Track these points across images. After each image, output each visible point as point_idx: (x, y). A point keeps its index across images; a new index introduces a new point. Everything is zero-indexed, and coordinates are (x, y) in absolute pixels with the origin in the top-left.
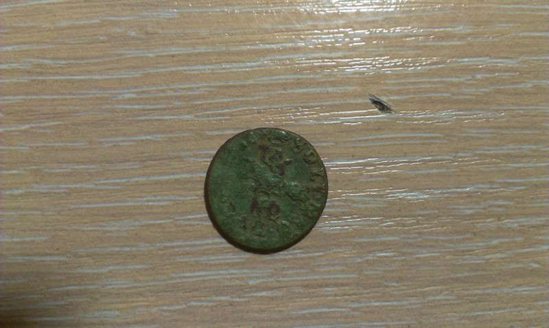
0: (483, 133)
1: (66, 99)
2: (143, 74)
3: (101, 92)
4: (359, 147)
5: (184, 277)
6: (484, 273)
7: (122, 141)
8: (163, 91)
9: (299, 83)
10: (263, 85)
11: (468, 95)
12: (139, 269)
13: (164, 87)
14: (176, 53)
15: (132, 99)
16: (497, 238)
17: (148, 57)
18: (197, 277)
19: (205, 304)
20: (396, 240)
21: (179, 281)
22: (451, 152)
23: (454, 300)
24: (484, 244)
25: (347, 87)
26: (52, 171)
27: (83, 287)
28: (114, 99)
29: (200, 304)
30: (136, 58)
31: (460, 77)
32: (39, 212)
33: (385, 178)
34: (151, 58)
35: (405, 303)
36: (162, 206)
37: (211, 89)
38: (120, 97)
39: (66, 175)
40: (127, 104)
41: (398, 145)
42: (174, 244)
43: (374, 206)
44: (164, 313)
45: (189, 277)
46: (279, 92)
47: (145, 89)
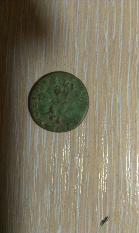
1: (118, 70)
2: (128, 107)
3: (120, 87)
4: (85, 209)
7: (96, 96)
8: (119, 116)
9: (118, 182)
10: (119, 164)
13: (121, 117)
14: (137, 123)
15: (116, 101)
18: (29, 127)
20: (38, 224)
25: (115, 205)
26: (85, 62)
27: (29, 74)
28: (117, 93)
30: (136, 104)
32: (66, 55)
33: (69, 221)
34: (135, 111)
37: (118, 139)
38: (117, 95)
39: (82, 69)
40: (114, 99)
41: (85, 228)
43: (56, 215)
46: (115, 172)
47: (120, 108)
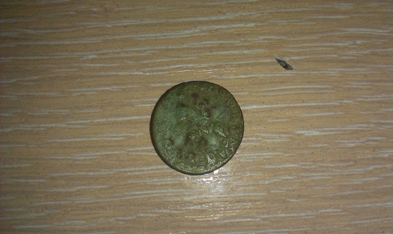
0: (362, 85)
1: (44, 60)
2: (103, 40)
3: (71, 54)
4: (267, 96)
5: (135, 195)
6: (363, 191)
7: (87, 91)
8: (118, 53)
9: (221, 47)
10: (194, 49)
11: (350, 56)
12: (100, 189)
13: (120, 50)
14: (128, 24)
15: (95, 59)
16: (373, 165)
17: (106, 27)
18: (144, 194)
19: (151, 215)
20: (296, 167)
21: (131, 198)
22: (338, 100)
23: (340, 212)
24: (363, 169)
25: (258, 50)
26: (34, 114)
27: (58, 203)
28: (80, 59)
29: (147, 215)
30: (97, 28)
31: (344, 43)
32: (25, 145)
33: (287, 120)
34: (109, 28)
35: (303, 214)
36: (118, 141)
37: (154, 52)
38: (85, 58)
39: (45, 118)
40: (91, 63)
41: (297, 94)
42: (127, 170)
43: (279, 140)
44: (119, 222)
45: (138, 195)
46: (207, 54)
47: (104, 51)
